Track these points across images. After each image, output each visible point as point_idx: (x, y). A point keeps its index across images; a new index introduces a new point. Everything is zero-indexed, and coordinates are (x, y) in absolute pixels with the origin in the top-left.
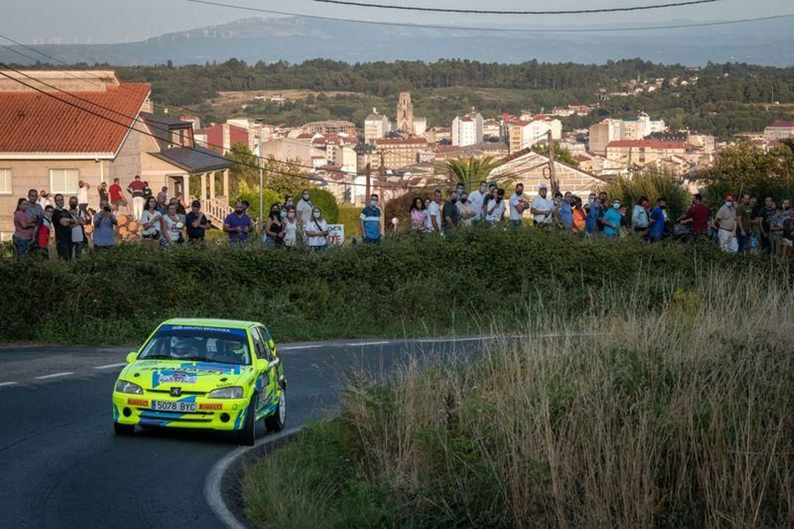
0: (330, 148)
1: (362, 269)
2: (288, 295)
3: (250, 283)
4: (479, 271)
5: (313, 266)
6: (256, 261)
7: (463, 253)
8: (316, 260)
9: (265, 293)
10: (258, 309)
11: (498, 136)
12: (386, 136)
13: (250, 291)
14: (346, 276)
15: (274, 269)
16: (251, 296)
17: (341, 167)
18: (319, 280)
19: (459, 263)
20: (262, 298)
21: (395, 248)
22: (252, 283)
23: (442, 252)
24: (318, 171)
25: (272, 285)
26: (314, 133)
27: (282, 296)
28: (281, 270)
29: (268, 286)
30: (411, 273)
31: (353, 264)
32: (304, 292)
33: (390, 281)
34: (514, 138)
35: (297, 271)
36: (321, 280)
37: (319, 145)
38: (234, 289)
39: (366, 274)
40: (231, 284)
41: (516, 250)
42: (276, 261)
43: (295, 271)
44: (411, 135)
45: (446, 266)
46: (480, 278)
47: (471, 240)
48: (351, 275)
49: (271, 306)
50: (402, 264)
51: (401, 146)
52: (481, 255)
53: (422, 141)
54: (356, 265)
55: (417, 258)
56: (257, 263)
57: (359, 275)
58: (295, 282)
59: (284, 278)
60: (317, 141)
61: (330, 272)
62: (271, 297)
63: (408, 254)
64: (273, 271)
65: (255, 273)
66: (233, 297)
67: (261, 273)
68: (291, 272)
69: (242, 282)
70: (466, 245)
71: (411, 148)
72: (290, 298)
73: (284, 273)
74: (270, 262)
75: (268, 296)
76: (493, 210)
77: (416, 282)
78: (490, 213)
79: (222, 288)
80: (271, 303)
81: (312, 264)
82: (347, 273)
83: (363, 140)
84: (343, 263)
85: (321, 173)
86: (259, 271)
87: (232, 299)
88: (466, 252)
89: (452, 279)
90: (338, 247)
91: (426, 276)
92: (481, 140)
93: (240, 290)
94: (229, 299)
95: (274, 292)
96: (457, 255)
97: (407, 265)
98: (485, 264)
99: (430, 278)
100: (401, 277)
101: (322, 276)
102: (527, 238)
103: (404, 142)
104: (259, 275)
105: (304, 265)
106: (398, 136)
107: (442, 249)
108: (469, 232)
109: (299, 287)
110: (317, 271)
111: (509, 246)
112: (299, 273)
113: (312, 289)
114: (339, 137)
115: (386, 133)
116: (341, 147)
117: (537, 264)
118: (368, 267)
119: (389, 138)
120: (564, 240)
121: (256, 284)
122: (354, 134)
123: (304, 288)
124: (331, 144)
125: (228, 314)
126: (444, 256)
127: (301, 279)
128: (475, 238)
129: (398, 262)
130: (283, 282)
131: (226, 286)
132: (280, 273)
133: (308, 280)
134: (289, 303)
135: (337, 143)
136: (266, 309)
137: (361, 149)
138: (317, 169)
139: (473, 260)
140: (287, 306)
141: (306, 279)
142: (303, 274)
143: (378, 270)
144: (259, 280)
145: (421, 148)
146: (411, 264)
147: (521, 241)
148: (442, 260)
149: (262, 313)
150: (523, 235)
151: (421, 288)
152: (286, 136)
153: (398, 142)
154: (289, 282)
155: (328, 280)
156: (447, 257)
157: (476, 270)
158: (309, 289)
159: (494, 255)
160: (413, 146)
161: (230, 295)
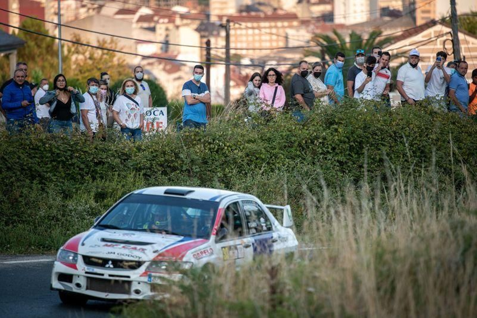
0: (161, 29)
1: (189, 160)
2: (92, 194)
3: (43, 180)
4: (341, 163)
5: (125, 157)
6: (51, 151)
7: (320, 141)
8: (130, 149)
9: (64, 192)
10: (54, 212)
11: (401, 9)
12: (241, 11)
13: (43, 189)
14: (168, 170)
15: (75, 160)
16: (45, 195)
17: (176, 56)
18: (132, 175)
19: (314, 153)
20: (59, 199)
21: (232, 134)
22: (46, 179)
23: (293, 139)
24: (145, 62)
25: (72, 182)
26: (139, 8)
27: (86, 195)
28: (83, 163)
29: (66, 183)
30: (253, 167)
31: (177, 156)
32: (114, 190)
33: (225, 175)
34: (424, 12)
35: (104, 163)
36: (135, 176)
37: (146, 25)
38: (23, 186)
39: (194, 168)
40: (18, 180)
41: (391, 136)
42: (77, 151)
43: (101, 163)
44: (275, 9)
45: (299, 156)
46: (344, 172)
47: (331, 124)
48: (174, 169)
49: (70, 207)
50: (240, 154)
51: (263, 24)
52: (345, 142)
53: (291, 17)
54: (182, 156)
55: (260, 147)
56: (53, 153)
57: (184, 169)
58: (102, 178)
59: (87, 174)
60: (142, 19)
61: (148, 165)
62: (71, 197)
63: (249, 141)
64: (73, 164)
65: (50, 166)
66: (21, 196)
67: (58, 167)
68: (96, 164)
69: (33, 178)
70: (324, 130)
71: (276, 27)
72: (95, 198)
73: (87, 166)
74: (69, 153)
75: (67, 196)
76: (363, 86)
77: (259, 177)
78: (360, 91)
79: (6, 185)
80: (71, 204)
81: (124, 154)
82: (170, 167)
83: (208, 16)
84: (164, 153)
85: (149, 64)
86: (54, 163)
87: (20, 199)
88: (324, 139)
89: (307, 172)
90: (157, 135)
91: (272, 170)
92: (378, 15)
93: (31, 188)
94: (16, 200)
95: (74, 190)
96: (312, 142)
97: (248, 155)
98: (349, 155)
99: (277, 171)
100: (240, 172)
101: (139, 170)
102: (405, 121)
103: (267, 18)
104: (55, 169)
105: (114, 156)
106: (257, 10)
107: (293, 136)
108: (329, 112)
109: (107, 183)
110: (130, 163)
111: (382, 130)
112: (107, 165)
113: (123, 186)
114: (175, 13)
115: (241, 6)
116: (177, 27)
117: (418, 154)
118: (196, 157)
119: (244, 14)
120: (454, 123)
121: (51, 181)
122: (195, 8)
123: (114, 184)
124: (163, 23)
125: (15, 218)
126: (297, 143)
127: (110, 173)
128: (336, 120)
129: (236, 151)
130: (86, 178)
131: (12, 183)
132: (82, 166)
133: (119, 175)
134: (94, 204)
135: (172, 21)
136: (64, 211)
137: (206, 30)
138: (144, 57)
139: (334, 149)
140: (90, 207)
141: (116, 173)
142: (112, 168)
143: (210, 162)
144: (55, 175)
145: (291, 27)
146: (253, 154)
147: (398, 125)
148: (293, 150)
149: (59, 217)
150: (400, 117)
151: (265, 184)
152: (99, 12)
153: (257, 19)
154: (94, 178)
155: (145, 175)
156: (300, 145)
157: (338, 161)
158: (119, 187)
159: (361, 143)
160: (279, 24)
161: (18, 194)
